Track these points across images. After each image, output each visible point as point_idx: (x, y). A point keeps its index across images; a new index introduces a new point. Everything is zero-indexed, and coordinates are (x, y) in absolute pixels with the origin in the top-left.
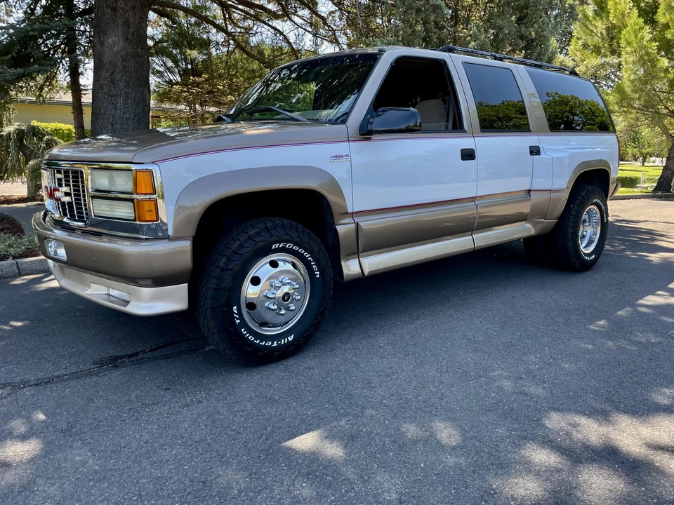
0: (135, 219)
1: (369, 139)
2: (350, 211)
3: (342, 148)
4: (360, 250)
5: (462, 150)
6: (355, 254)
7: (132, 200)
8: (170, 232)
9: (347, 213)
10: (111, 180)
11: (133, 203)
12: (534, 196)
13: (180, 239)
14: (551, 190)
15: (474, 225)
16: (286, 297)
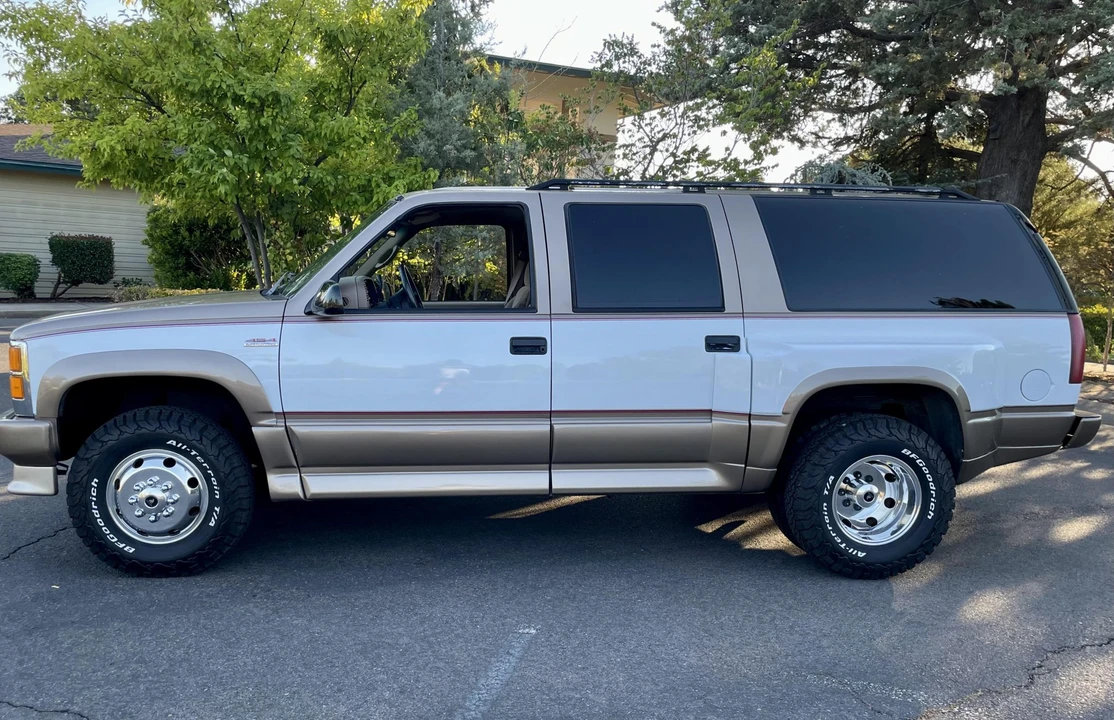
2: (277, 410)
4: (300, 464)
5: (513, 339)
6: (294, 467)
8: (35, 412)
9: (272, 413)
12: (718, 422)
13: (42, 419)
14: (750, 415)
15: (550, 454)
16: (151, 500)
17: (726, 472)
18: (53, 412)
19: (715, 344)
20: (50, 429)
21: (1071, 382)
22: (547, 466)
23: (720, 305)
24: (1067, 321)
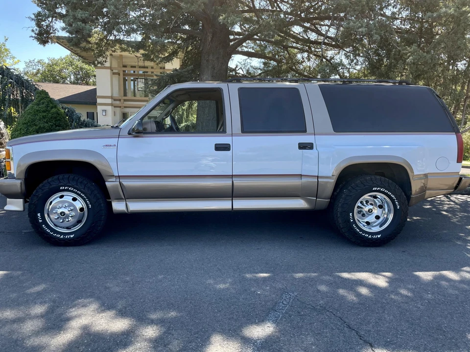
4: (126, 198)
6: (122, 199)
8: (15, 176)
9: (114, 176)
12: (304, 180)
13: (18, 179)
14: (318, 177)
15: (232, 194)
16: (63, 213)
17: (308, 201)
18: (23, 176)
19: (303, 146)
20: (21, 183)
21: (457, 162)
22: (231, 198)
23: (304, 130)
24: (455, 136)
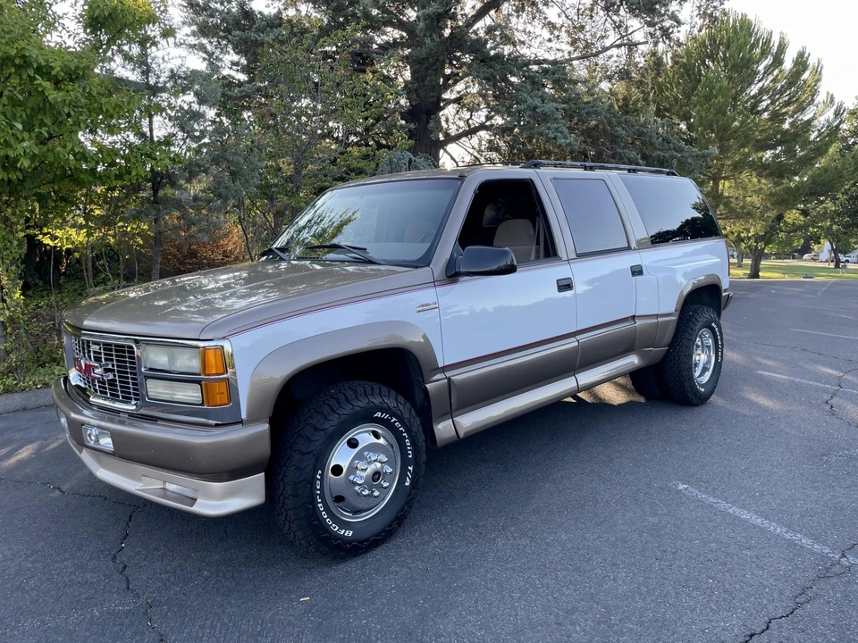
0: (202, 404)
1: (455, 282)
2: (441, 365)
3: (428, 295)
4: (453, 409)
5: (558, 281)
6: (448, 413)
7: (198, 382)
8: (244, 416)
9: (438, 368)
10: (172, 359)
11: (201, 385)
13: (253, 422)
14: (657, 315)
15: (576, 363)
16: (376, 475)
17: (641, 355)
22: (573, 373)
23: (627, 245)
